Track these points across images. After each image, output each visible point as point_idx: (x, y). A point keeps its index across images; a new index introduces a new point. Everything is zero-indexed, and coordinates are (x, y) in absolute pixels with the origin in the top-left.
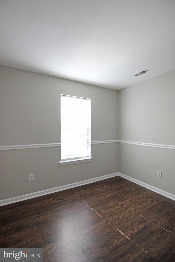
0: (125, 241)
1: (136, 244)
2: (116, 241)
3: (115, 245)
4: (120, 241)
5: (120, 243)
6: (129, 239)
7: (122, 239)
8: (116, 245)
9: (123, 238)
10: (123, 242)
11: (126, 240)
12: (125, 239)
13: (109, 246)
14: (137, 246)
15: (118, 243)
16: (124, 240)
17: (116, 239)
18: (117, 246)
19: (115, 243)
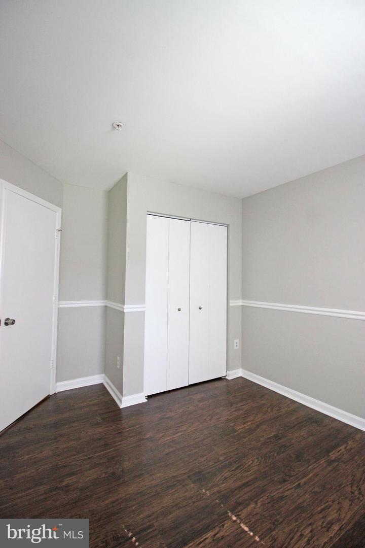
0: (240, 508)
1: (217, 503)
2: (258, 510)
3: (259, 501)
4: (249, 508)
5: (248, 505)
6: (230, 514)
7: (244, 513)
8: (257, 500)
9: (243, 515)
10: (242, 507)
11: (237, 511)
12: (240, 513)
13: (269, 500)
14: (217, 501)
15: (253, 505)
16: (240, 511)
17: (258, 514)
18: (254, 499)
19: (259, 505)
